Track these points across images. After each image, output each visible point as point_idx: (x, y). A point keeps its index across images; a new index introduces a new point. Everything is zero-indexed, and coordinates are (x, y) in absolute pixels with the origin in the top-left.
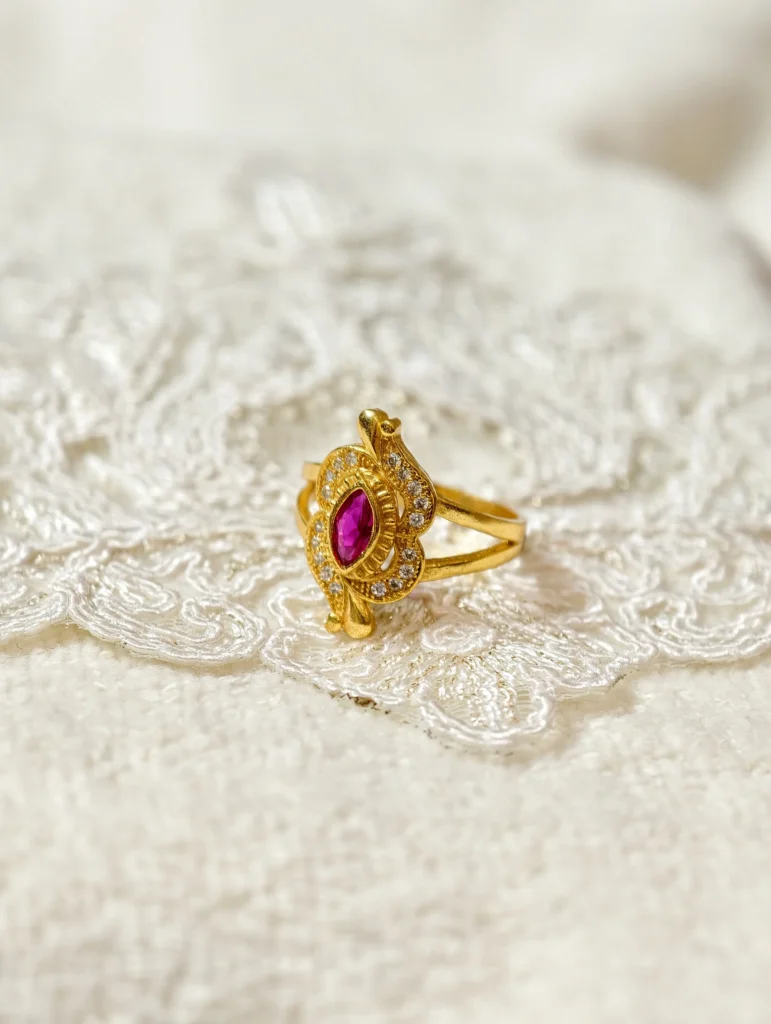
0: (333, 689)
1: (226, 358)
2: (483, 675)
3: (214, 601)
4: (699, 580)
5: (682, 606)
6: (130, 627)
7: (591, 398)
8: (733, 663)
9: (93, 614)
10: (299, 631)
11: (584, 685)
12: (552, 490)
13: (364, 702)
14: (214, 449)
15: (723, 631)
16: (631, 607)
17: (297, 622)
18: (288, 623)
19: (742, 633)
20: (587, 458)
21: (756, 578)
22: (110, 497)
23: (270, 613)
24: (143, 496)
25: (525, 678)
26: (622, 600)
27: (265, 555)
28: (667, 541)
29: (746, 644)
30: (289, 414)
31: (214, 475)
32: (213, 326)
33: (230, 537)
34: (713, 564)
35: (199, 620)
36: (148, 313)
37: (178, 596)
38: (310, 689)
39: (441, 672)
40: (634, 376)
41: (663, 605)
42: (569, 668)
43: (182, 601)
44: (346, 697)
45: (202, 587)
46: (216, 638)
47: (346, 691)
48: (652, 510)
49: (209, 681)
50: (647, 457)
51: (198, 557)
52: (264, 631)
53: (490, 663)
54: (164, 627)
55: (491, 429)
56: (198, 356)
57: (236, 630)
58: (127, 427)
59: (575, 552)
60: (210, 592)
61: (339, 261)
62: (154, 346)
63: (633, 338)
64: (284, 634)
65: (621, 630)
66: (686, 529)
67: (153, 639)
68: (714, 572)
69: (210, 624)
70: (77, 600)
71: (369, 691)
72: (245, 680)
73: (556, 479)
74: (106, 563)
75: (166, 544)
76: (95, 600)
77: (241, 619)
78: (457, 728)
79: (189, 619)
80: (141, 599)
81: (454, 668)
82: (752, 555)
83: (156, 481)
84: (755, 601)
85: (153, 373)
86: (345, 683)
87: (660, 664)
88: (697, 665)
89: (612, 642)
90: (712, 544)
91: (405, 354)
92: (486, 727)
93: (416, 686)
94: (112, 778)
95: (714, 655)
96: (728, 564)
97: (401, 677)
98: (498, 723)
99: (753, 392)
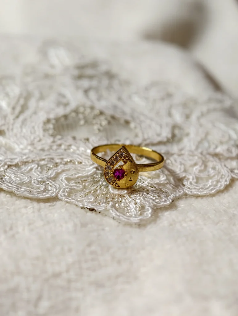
0: (82, 206)
1: (41, 104)
2: (130, 201)
3: (42, 179)
4: (196, 169)
5: (191, 177)
6: (16, 187)
7: (158, 113)
8: (208, 195)
9: (3, 183)
10: (70, 187)
11: (162, 203)
12: (148, 142)
13: (92, 210)
14: (40, 132)
15: (204, 185)
17: (69, 184)
18: (66, 185)
19: (210, 186)
20: (158, 132)
21: (214, 168)
22: (6, 149)
23: (60, 182)
24: (17, 149)
25: (143, 201)
26: (172, 175)
27: (58, 164)
28: (185, 157)
29: (212, 190)
31: (40, 140)
32: (37, 94)
33: (46, 160)
34: (200, 164)
35: (38, 185)
36: (15, 90)
37: (31, 177)
38: (75, 206)
39: (116, 200)
40: (171, 107)
41: (185, 177)
42: (157, 198)
43: (32, 179)
44: (86, 208)
45: (38, 175)
46: (44, 190)
47: (86, 207)
48: (180, 147)
49: (42, 205)
50: (177, 132)
51: (36, 166)
52: (59, 188)
53: (132, 197)
54: (27, 187)
55: (127, 123)
56: (32, 104)
57: (50, 188)
58: (11, 127)
60: (41, 176)
61: (76, 72)
62: (18, 100)
63: (169, 95)
64: (65, 189)
65: (172, 186)
66: (191, 153)
67: (23, 191)
68: (201, 166)
69: (41, 186)
71: (94, 206)
72: (54, 204)
73: (149, 138)
74: (6, 169)
75: (25, 163)
76: (4, 180)
77: (51, 185)
78: (122, 216)
79: (35, 184)
80: (19, 179)
81: (120, 199)
82: (212, 161)
83: (21, 144)
84: (214, 176)
85: (18, 109)
86: (86, 204)
87: (185, 196)
88: (197, 196)
89: (170, 190)
90: (199, 158)
92: (131, 216)
93: (108, 204)
94: (13, 236)
95: (202, 193)
96: (205, 164)
97: (103, 201)
98: (135, 215)
99: (209, 111)
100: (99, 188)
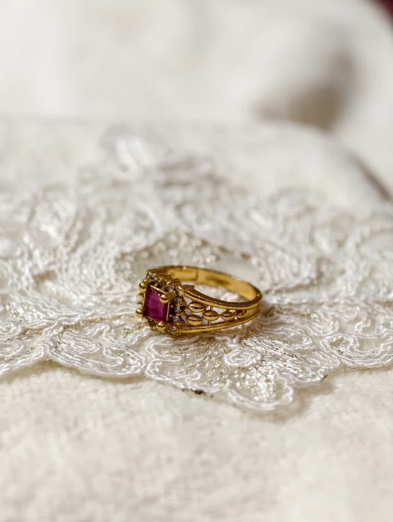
0: (183, 387)
1: (110, 229)
2: (258, 377)
3: (119, 347)
4: (358, 327)
5: (351, 340)
7: (293, 239)
8: (380, 368)
9: (60, 354)
10: (162, 360)
11: (309, 380)
12: (280, 286)
13: (199, 392)
14: (109, 274)
15: (373, 352)
16: (326, 341)
17: (161, 356)
18: (156, 357)
19: (383, 353)
20: (295, 270)
21: (386, 325)
22: (59, 301)
23: (147, 352)
24: (76, 300)
25: (279, 377)
26: (321, 338)
27: (141, 325)
28: (340, 308)
29: (385, 359)
30: (145, 255)
31: (111, 288)
32: (102, 213)
33: (123, 317)
34: (364, 319)
35: (113, 356)
36: (68, 208)
37: (101, 345)
38: (171, 389)
39: (236, 376)
40: (313, 229)
41: (341, 340)
42: (300, 372)
43: (103, 347)
44: (190, 391)
45: (112, 341)
46: (122, 364)
47: (189, 388)
48: (331, 293)
49: (121, 387)
50: (324, 268)
51: (108, 328)
52: (145, 361)
53: (261, 370)
54: (96, 360)
55: (246, 257)
56: (96, 228)
57: (131, 361)
58: (64, 266)
59: (295, 314)
60: (116, 343)
61: (161, 177)
62: (74, 225)
63: (310, 210)
64: (155, 362)
65: (322, 353)
66: (349, 302)
67: (91, 365)
68: (366, 322)
69: (118, 358)
70: (51, 348)
71: (202, 386)
72: (139, 385)
73: (281, 281)
74: (62, 333)
75: (91, 323)
76: (59, 349)
77: (133, 356)
78: (248, 402)
79: (107, 356)
80: (82, 348)
81: (243, 374)
82: (383, 314)
83: (82, 293)
84: (387, 337)
85: (74, 238)
86: (189, 384)
87: (344, 370)
88: (363, 370)
89: (319, 360)
90: (363, 309)
91: (199, 221)
92: (262, 401)
93: (225, 383)
95: (370, 364)
96: (372, 318)
97: (216, 379)
98: (268, 399)
99: (373, 234)
100: (209, 360)
